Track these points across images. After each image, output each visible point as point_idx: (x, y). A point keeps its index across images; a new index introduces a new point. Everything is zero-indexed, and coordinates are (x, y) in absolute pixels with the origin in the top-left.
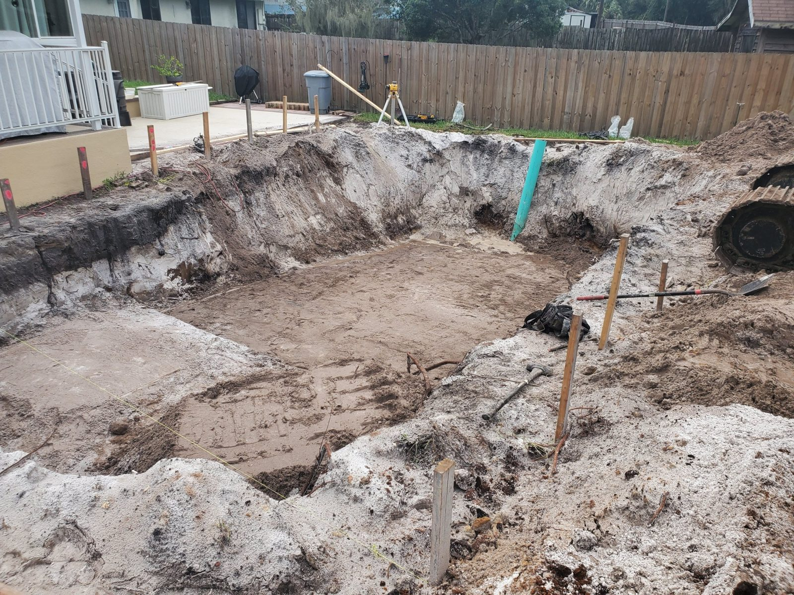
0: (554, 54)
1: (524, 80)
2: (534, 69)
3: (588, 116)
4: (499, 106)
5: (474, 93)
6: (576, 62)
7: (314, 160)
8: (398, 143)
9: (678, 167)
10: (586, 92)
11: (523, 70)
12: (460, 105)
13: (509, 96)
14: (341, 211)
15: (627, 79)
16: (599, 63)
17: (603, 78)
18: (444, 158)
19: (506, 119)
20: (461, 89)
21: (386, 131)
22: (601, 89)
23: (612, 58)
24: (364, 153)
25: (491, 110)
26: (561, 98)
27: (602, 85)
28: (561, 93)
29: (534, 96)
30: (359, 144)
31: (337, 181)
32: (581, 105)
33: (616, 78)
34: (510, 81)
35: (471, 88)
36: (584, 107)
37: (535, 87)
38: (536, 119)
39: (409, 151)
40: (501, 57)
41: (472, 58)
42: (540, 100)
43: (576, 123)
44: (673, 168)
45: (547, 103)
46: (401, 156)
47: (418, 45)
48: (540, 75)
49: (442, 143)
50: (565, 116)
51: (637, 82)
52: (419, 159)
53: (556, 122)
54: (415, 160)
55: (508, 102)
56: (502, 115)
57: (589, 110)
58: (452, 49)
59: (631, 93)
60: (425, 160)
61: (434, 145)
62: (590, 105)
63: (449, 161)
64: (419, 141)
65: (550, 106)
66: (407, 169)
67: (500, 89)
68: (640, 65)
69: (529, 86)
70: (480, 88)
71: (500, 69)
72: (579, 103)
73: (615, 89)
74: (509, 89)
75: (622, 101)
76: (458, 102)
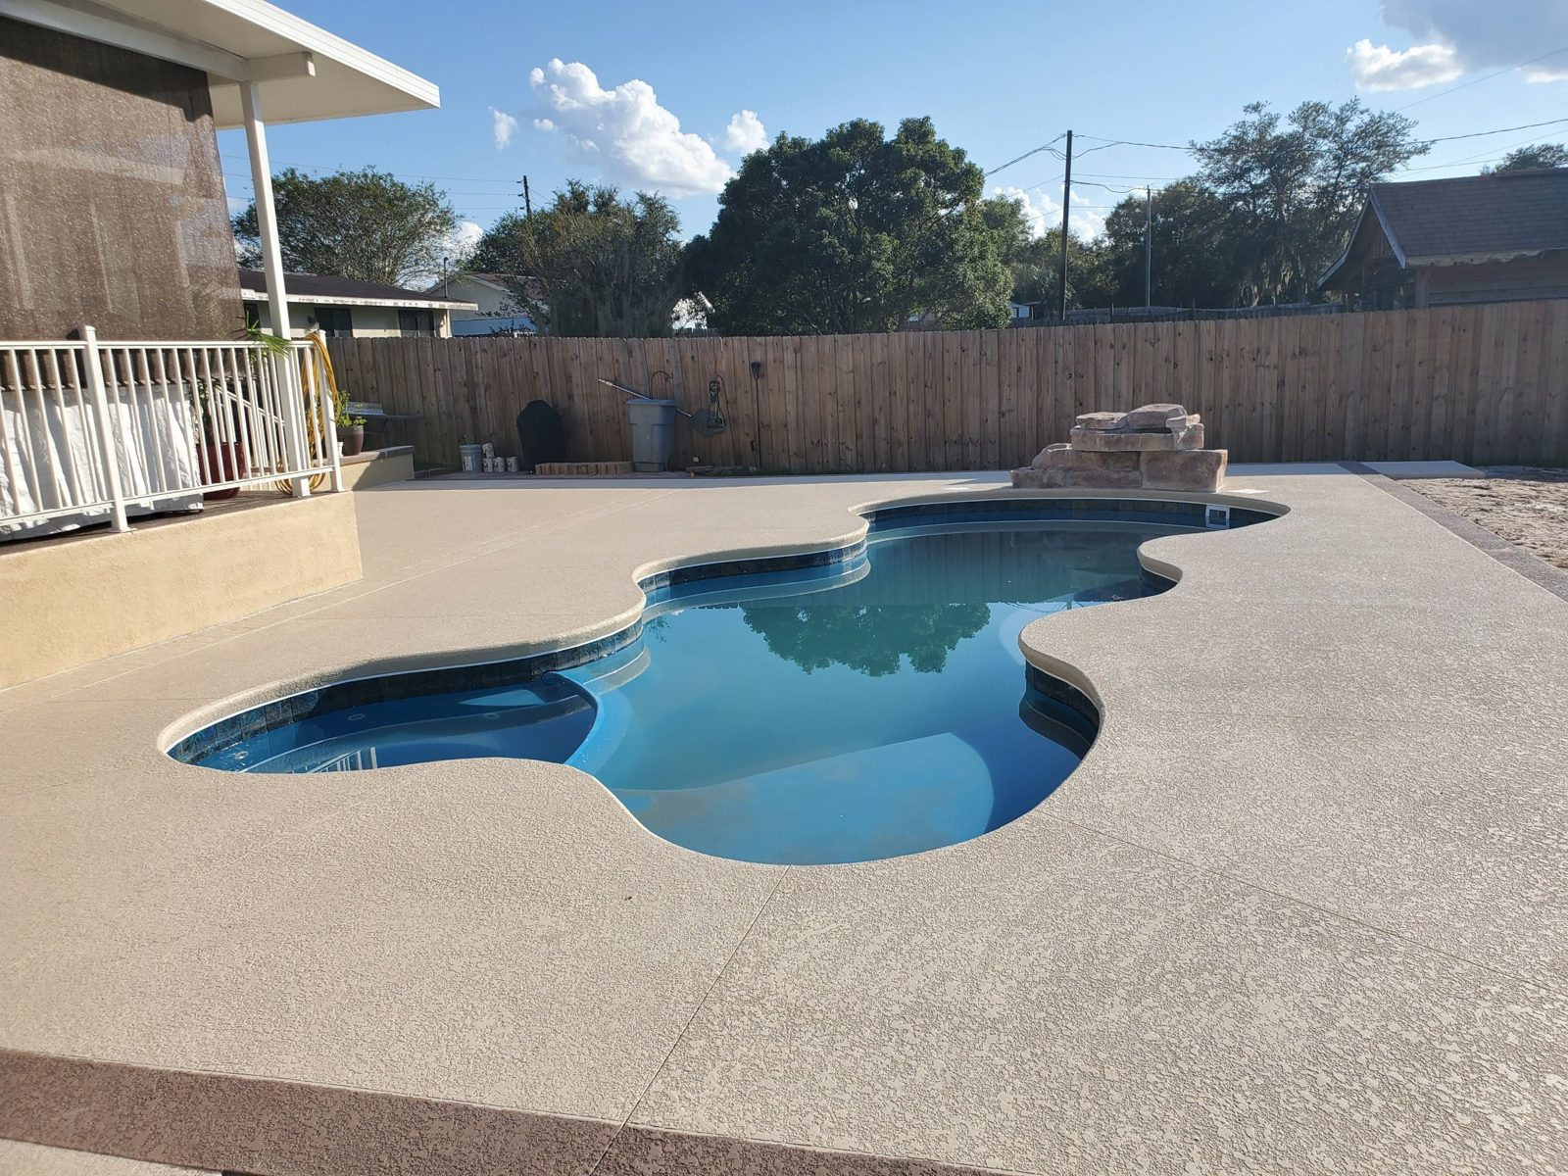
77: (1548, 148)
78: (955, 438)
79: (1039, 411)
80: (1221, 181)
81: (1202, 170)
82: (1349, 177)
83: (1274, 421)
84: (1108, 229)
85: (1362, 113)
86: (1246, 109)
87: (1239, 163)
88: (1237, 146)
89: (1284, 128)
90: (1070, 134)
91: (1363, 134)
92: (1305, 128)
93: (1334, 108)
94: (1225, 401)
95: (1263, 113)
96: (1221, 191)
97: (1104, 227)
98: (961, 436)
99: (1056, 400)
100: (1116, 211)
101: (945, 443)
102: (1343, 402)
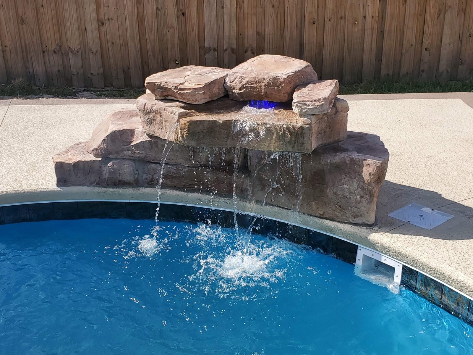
78: (53, 47)
79: (141, 21)
83: (375, 36)
94: (329, 14)
98: (60, 45)
99: (157, 9)
101: (44, 52)
102: (442, 15)
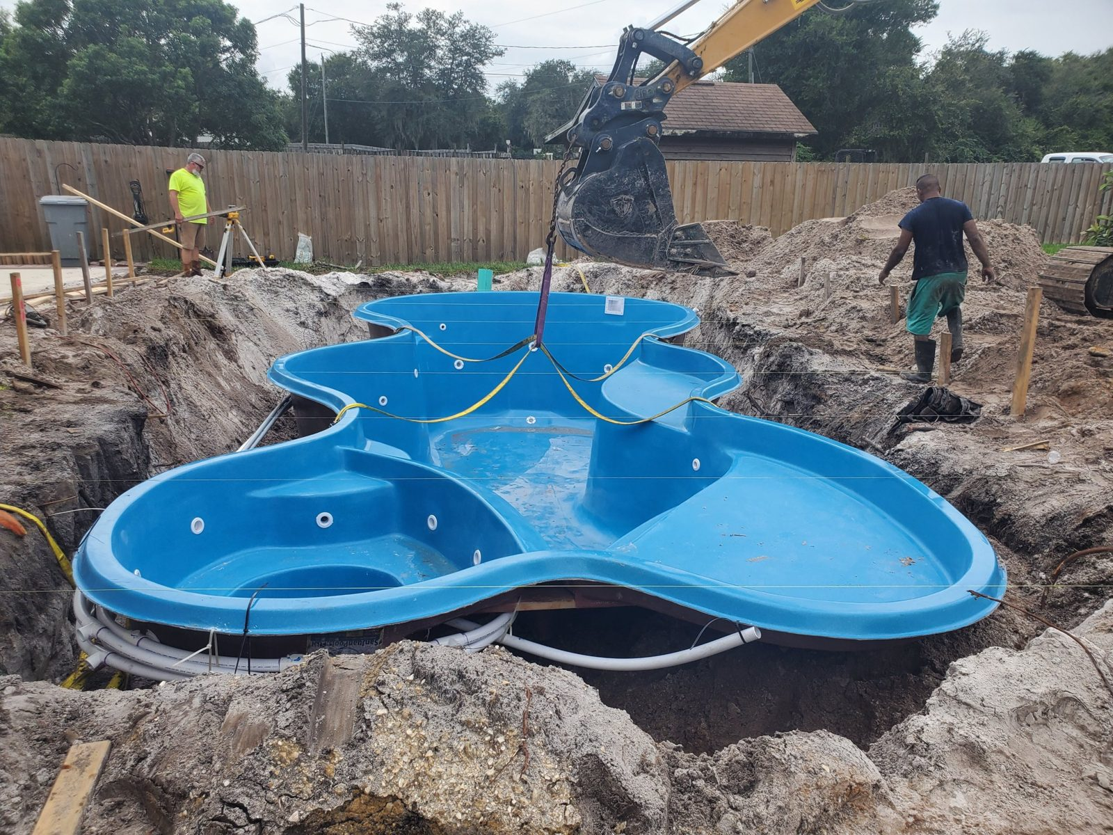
0: (427, 164)
1: (391, 198)
2: (403, 184)
3: (481, 241)
4: (361, 236)
5: (322, 220)
6: (457, 174)
7: (195, 325)
8: (276, 292)
9: (660, 281)
10: (475, 212)
11: (388, 188)
12: (304, 240)
13: (373, 222)
14: (253, 398)
15: (520, 193)
16: (485, 175)
17: (492, 193)
18: (341, 308)
19: (375, 253)
20: (301, 215)
21: (256, 276)
22: (492, 206)
23: (498, 167)
24: (246, 310)
25: (351, 243)
26: (444, 220)
27: (492, 201)
28: (443, 213)
29: (408, 220)
30: (236, 297)
31: (231, 355)
32: (471, 228)
33: (507, 192)
34: (372, 203)
35: (317, 214)
36: (475, 229)
37: (408, 207)
38: (416, 250)
39: (295, 302)
40: (357, 170)
41: (313, 172)
42: (417, 224)
43: (467, 252)
44: (655, 283)
45: (427, 228)
46: (288, 310)
47: (223, 157)
48: (413, 192)
49: (335, 288)
50: (453, 244)
51: (532, 196)
52: (312, 313)
53: (443, 253)
54: (308, 315)
55: (373, 229)
56: (368, 248)
57: (481, 234)
58: (280, 160)
59: (527, 209)
60: (320, 314)
61: (326, 291)
62: (481, 228)
63: (348, 311)
64: (304, 287)
65: (432, 233)
66: (301, 329)
67: (359, 213)
68: (532, 176)
69: (401, 207)
70: (331, 215)
71: (356, 186)
72: (467, 227)
73: (507, 205)
74: (373, 213)
75: (519, 220)
76: (300, 234)
77: (562, 62)
80: (375, 57)
81: (360, 47)
82: (458, 66)
84: (291, 83)
85: (465, 22)
86: (389, 6)
87: (385, 45)
88: (385, 33)
89: (414, 25)
90: (302, 6)
91: (464, 37)
92: (429, 27)
93: (447, 16)
95: (400, 12)
96: (373, 64)
97: (288, 82)
100: (296, 70)
